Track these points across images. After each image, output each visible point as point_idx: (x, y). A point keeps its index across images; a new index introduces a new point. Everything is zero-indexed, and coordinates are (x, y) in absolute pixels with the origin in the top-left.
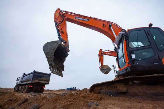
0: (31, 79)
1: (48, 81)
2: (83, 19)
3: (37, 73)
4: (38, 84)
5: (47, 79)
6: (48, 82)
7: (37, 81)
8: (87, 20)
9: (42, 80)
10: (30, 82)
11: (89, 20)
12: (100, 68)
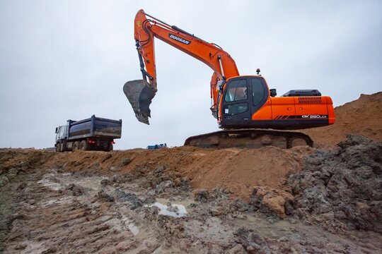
0: (91, 130)
1: (119, 132)
2: (181, 40)
3: (99, 119)
4: (102, 138)
5: (116, 129)
6: (118, 134)
7: (100, 133)
8: (187, 42)
9: (109, 132)
10: (89, 135)
11: (190, 42)
12: (211, 109)
